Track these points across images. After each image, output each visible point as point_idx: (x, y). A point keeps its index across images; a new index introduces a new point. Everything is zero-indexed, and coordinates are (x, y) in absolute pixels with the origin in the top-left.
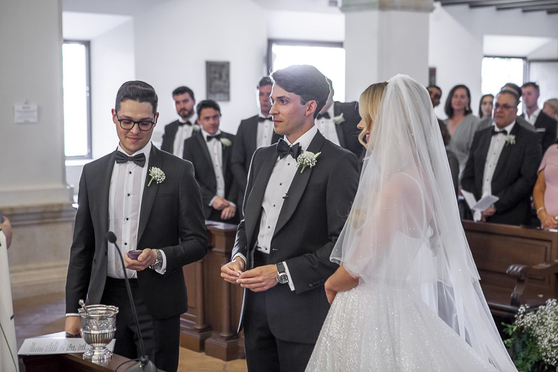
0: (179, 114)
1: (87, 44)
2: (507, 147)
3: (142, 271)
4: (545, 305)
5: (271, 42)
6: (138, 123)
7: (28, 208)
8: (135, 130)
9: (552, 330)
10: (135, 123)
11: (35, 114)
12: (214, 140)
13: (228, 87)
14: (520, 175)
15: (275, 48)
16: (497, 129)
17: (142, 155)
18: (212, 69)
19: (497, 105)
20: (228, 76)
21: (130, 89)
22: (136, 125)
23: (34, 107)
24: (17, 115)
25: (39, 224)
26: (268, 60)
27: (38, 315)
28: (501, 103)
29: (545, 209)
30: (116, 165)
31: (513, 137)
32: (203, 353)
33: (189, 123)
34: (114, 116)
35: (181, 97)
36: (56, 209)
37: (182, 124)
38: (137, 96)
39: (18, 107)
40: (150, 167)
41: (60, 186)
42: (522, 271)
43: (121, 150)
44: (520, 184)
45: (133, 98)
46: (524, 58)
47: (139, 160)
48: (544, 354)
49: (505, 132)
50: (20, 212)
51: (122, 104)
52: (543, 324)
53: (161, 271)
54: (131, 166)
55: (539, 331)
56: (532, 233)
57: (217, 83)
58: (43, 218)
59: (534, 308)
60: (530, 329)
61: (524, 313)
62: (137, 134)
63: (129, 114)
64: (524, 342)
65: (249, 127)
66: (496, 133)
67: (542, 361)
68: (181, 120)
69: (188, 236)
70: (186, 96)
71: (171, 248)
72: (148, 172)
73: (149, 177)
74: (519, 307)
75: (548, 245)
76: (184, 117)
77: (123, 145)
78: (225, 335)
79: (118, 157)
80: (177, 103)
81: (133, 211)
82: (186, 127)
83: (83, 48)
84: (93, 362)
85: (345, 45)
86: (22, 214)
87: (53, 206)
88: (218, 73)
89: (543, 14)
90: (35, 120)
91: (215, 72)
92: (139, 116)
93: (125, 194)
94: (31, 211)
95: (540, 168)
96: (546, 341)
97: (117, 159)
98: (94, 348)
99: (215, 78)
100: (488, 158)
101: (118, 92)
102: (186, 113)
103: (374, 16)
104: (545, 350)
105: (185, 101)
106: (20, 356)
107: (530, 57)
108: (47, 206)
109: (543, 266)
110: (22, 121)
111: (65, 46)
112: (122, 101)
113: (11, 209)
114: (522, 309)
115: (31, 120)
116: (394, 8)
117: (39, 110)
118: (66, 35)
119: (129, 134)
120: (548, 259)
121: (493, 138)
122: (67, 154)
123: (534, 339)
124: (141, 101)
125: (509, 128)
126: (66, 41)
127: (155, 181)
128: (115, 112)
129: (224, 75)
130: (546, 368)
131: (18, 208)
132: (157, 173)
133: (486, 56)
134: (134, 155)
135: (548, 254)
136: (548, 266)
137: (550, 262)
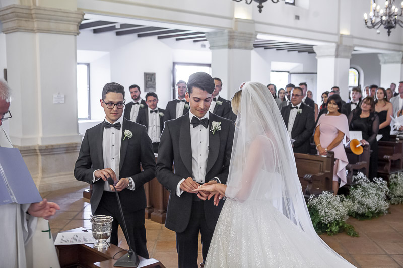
0: (132, 98)
1: (88, 65)
2: (298, 115)
3: (121, 191)
4: (322, 193)
5: (174, 64)
6: (117, 104)
7: (60, 145)
8: (115, 108)
9: (326, 206)
10: (115, 104)
11: (63, 99)
12: (154, 112)
13: (155, 85)
14: (305, 129)
15: (177, 67)
16: (293, 106)
17: (119, 123)
18: (147, 76)
19: (293, 94)
20: (155, 80)
21: (111, 86)
22: (116, 105)
23: (63, 96)
24: (54, 99)
25: (65, 153)
26: (173, 72)
27: (66, 199)
28: (295, 93)
29: (320, 146)
30: (105, 129)
31: (301, 110)
32: (150, 220)
33: (138, 103)
34: (102, 103)
35: (133, 90)
36: (74, 146)
37: (134, 104)
38: (115, 89)
39: (55, 96)
40: (124, 130)
41: (76, 134)
42: (311, 177)
43: (106, 120)
44: (305, 133)
45: (113, 91)
46: (288, 72)
47: (117, 126)
48: (322, 218)
49: (297, 108)
50: (56, 147)
51: (107, 95)
52: (321, 203)
53: (133, 189)
54: (113, 129)
55: (319, 207)
56: (313, 157)
57: (149, 83)
58: (67, 150)
59: (317, 196)
60: (315, 206)
61: (313, 198)
62: (116, 111)
63: (111, 100)
64: (312, 213)
65: (172, 105)
66: (293, 108)
67: (321, 222)
68: (134, 102)
69: (147, 166)
70: (136, 89)
71: (137, 176)
72: (123, 133)
73: (123, 135)
74: (310, 195)
75: (322, 163)
76: (135, 99)
77: (109, 118)
78: (161, 211)
79: (106, 125)
80: (132, 92)
81: (116, 154)
82: (136, 105)
83: (86, 67)
84: (99, 250)
85: (212, 66)
86: (58, 148)
87: (72, 144)
88: (150, 79)
89: (297, 52)
90: (63, 102)
91: (148, 78)
92: (117, 100)
93: (111, 145)
94: (62, 147)
95: (317, 125)
96: (323, 212)
97: (105, 126)
98: (99, 242)
99: (148, 81)
100: (289, 120)
101: (103, 89)
102: (136, 97)
103: (225, 52)
104: (323, 216)
105: (136, 91)
106: (56, 246)
107: (290, 72)
108: (70, 144)
109: (321, 174)
110: (57, 102)
111: (78, 66)
112: (106, 93)
113: (52, 146)
114: (311, 196)
115: (61, 102)
116: (235, 48)
117: (65, 97)
118: (78, 61)
119: (112, 111)
120: (321, 170)
121: (291, 110)
122: (79, 117)
123: (317, 211)
124: (117, 92)
125: (299, 106)
126: (78, 64)
127: (127, 137)
128: (102, 101)
129: (153, 79)
130: (323, 225)
131: (55, 146)
132: (128, 133)
133: (272, 71)
134: (114, 123)
135: (322, 168)
136: (323, 174)
137: (323, 172)
